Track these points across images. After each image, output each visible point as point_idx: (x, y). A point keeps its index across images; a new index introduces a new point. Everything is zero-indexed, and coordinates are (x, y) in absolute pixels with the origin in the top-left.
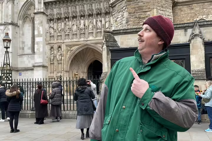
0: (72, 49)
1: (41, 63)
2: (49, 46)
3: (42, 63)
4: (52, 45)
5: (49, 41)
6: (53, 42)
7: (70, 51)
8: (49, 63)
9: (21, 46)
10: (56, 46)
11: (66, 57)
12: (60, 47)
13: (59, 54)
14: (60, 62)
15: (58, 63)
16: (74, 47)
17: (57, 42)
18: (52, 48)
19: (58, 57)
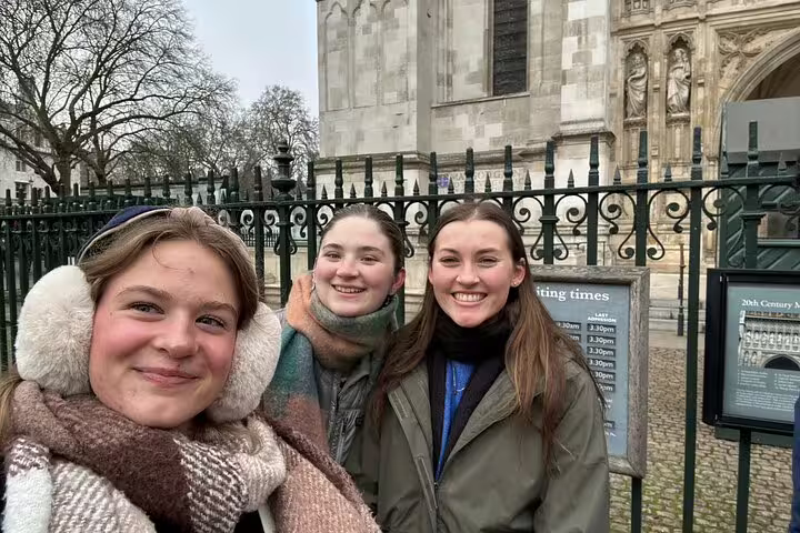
0: (749, 48)
1: (594, 120)
2: (621, 42)
3: (601, 120)
4: (637, 35)
5: (623, 21)
6: (648, 22)
7: (736, 61)
8: (621, 125)
9: (443, 70)
10: (658, 41)
11: (714, 89)
12: (681, 43)
13: (681, 74)
14: (682, 114)
15: (669, 122)
16: (767, 36)
17: (668, 18)
18: (636, 49)
19: (673, 89)
